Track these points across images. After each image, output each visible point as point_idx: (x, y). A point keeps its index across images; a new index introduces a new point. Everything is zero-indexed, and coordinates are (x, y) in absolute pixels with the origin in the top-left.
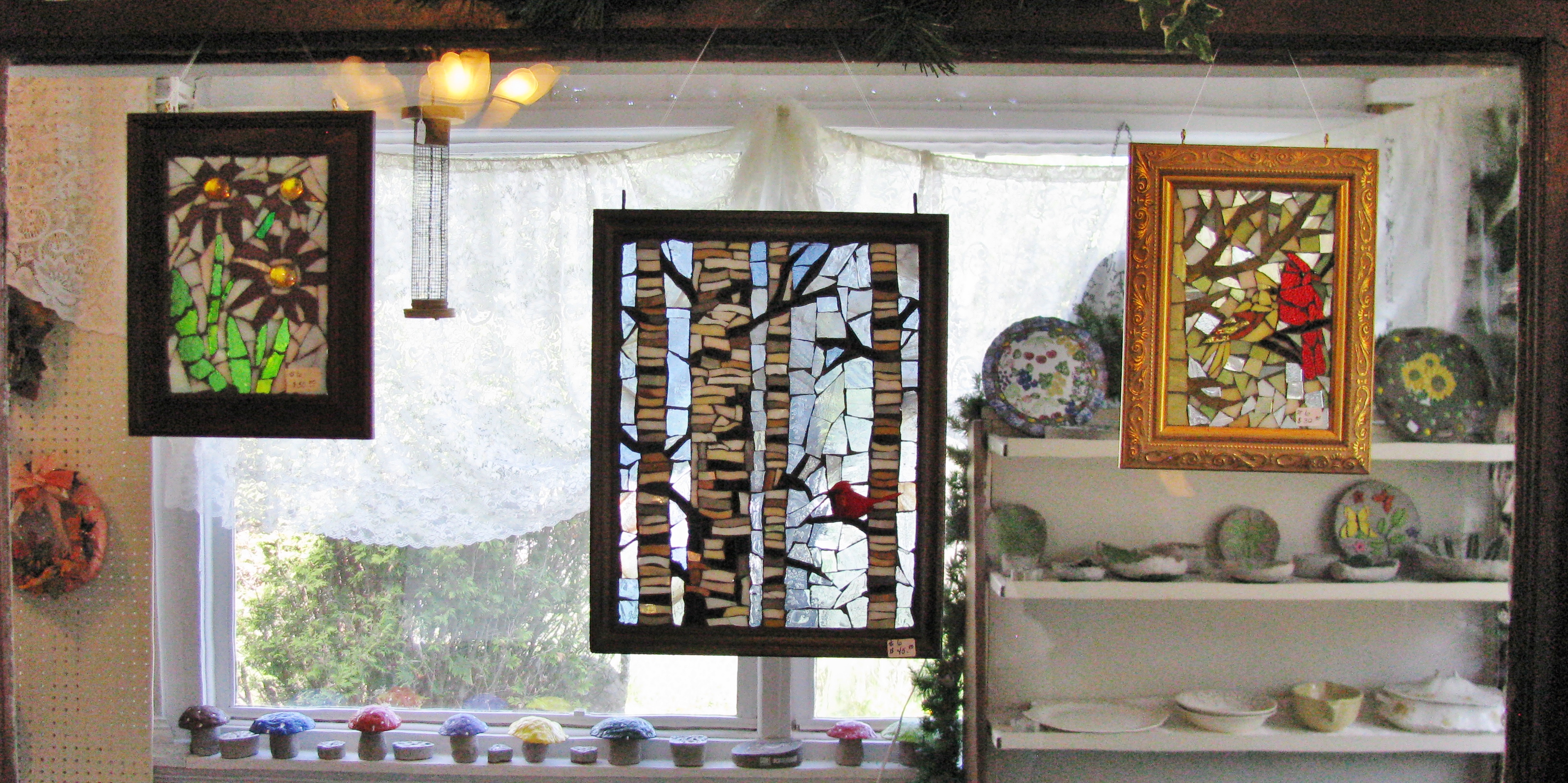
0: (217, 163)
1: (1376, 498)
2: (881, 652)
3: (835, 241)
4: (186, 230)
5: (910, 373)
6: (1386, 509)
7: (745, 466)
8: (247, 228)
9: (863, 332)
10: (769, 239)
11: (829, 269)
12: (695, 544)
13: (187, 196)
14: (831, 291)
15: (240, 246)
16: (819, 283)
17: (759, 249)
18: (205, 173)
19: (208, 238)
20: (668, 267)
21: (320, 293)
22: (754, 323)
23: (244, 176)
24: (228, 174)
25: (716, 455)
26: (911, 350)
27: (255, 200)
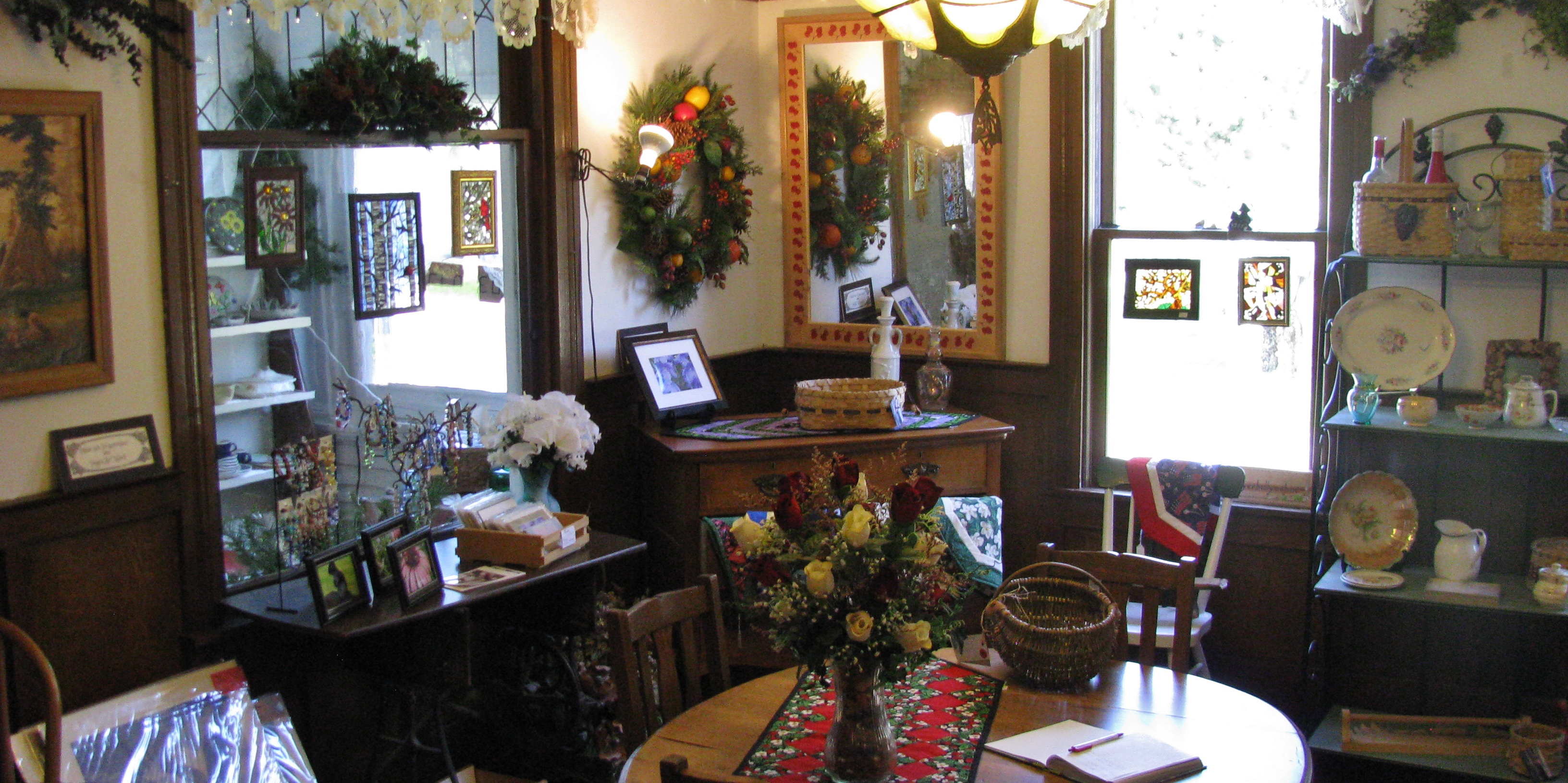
0: (269, 182)
1: (216, 286)
2: (415, 311)
3: (398, 200)
4: (261, 203)
5: (415, 235)
6: (222, 291)
7: (385, 264)
8: (276, 203)
9: (406, 226)
10: (386, 200)
11: (398, 208)
12: (376, 287)
13: (261, 193)
14: (398, 214)
15: (275, 209)
16: (396, 212)
17: (384, 203)
18: (265, 187)
19: (267, 205)
20: (366, 210)
21: (294, 222)
22: (384, 224)
23: (275, 186)
24: (271, 186)
25: (379, 261)
26: (414, 229)
27: (277, 194)
